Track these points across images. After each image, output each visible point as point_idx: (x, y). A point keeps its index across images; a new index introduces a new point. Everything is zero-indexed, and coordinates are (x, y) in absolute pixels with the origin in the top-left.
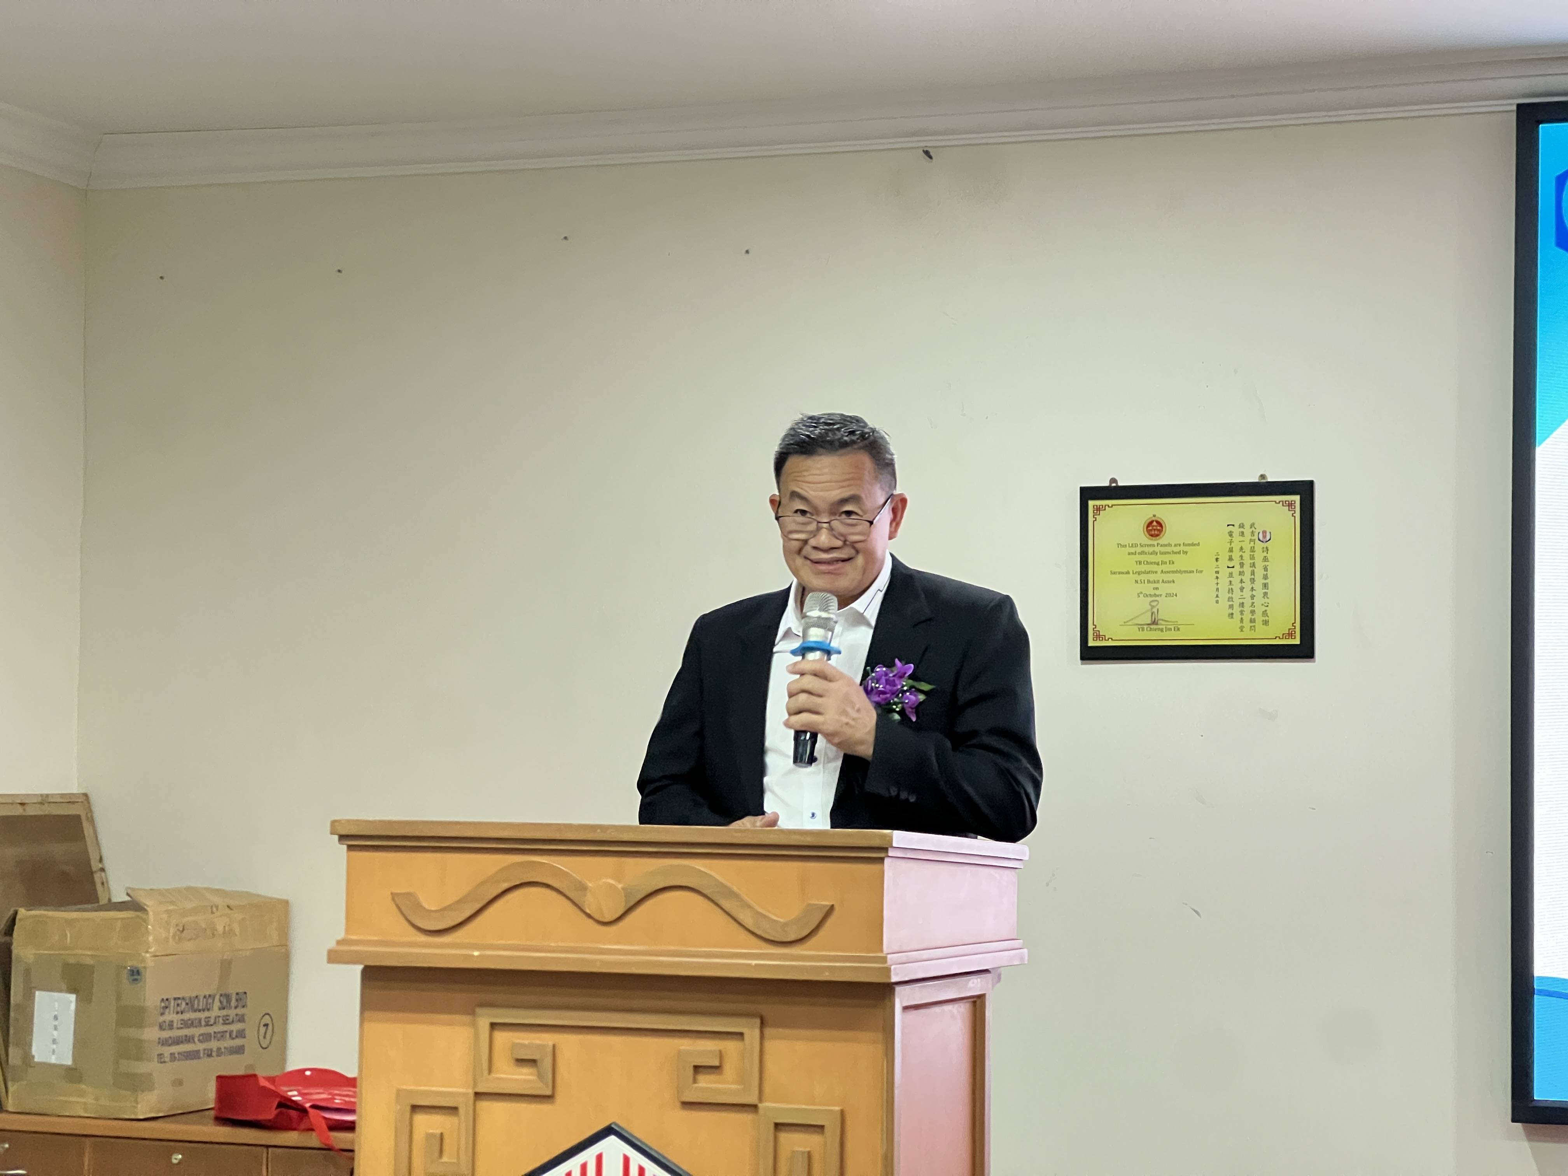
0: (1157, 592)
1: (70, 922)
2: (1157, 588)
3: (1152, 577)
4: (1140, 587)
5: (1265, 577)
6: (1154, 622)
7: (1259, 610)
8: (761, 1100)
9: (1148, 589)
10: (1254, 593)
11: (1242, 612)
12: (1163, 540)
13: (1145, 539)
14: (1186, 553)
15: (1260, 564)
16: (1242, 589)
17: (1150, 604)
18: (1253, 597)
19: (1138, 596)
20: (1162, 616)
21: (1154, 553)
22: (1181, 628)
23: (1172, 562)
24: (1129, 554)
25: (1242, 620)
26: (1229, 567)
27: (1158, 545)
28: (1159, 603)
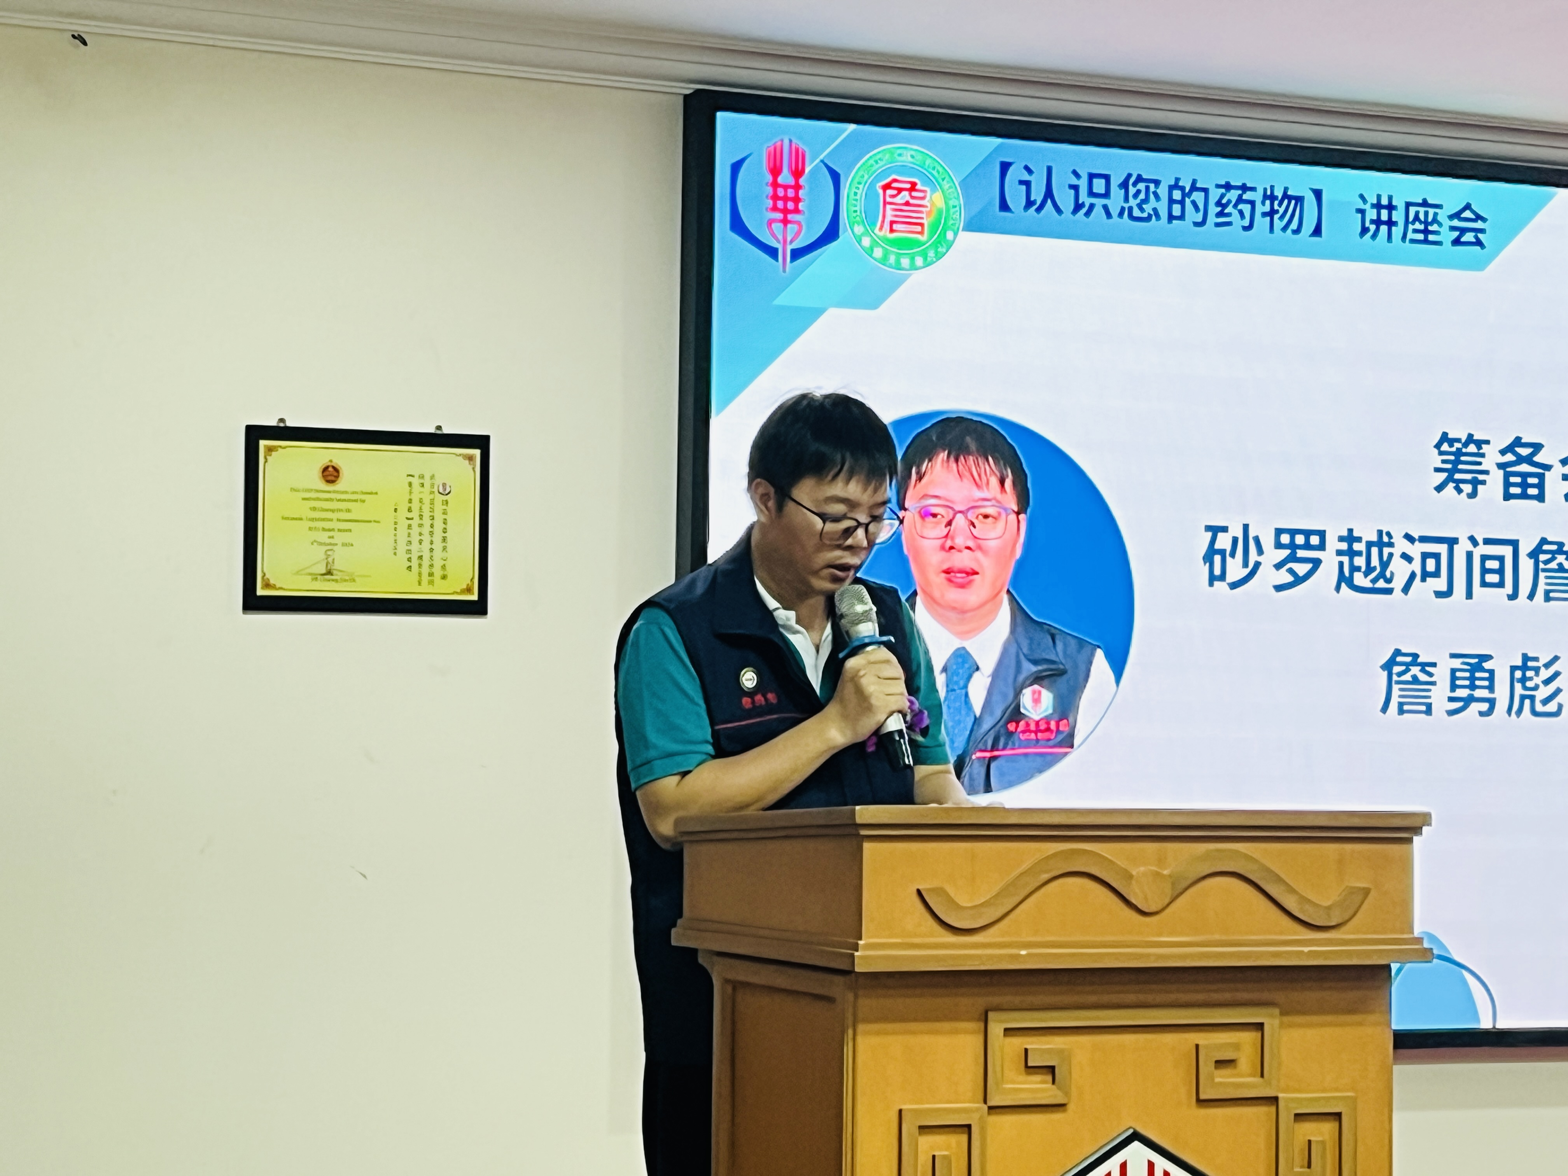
0: (333, 541)
2: (332, 537)
3: (326, 525)
4: (315, 535)
5: (445, 531)
6: (329, 573)
7: (438, 564)
8: (1279, 1091)
9: (323, 537)
10: (433, 546)
11: (420, 565)
12: (339, 486)
13: (323, 486)
15: (439, 518)
16: (421, 542)
17: (325, 554)
18: (432, 550)
19: (312, 544)
20: (337, 566)
21: (331, 500)
22: (357, 579)
23: (348, 511)
24: (304, 499)
25: (420, 574)
26: (408, 519)
27: (334, 492)
28: (334, 552)
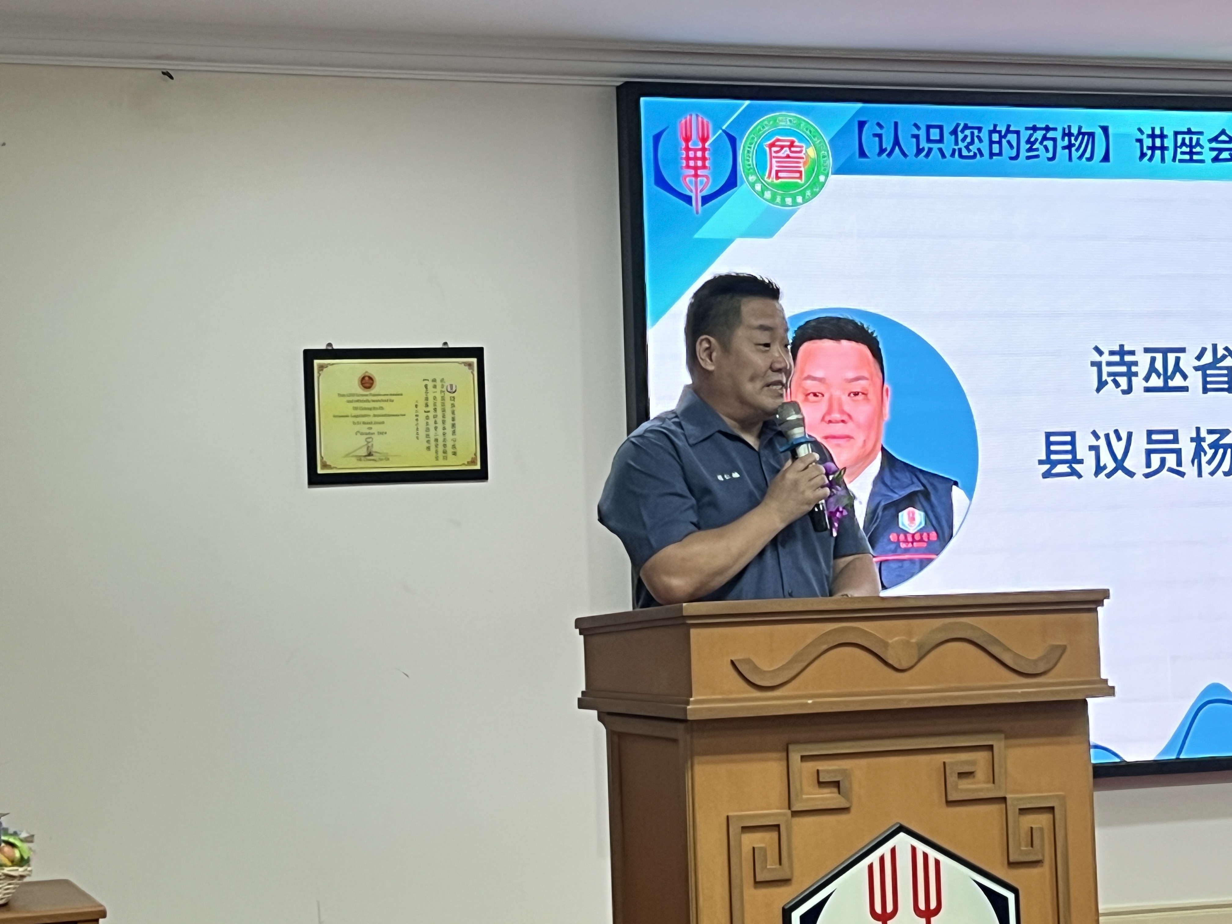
0: (371, 431)
2: (370, 428)
3: (365, 419)
4: (358, 428)
5: (453, 419)
6: (370, 454)
7: (449, 444)
8: (1006, 793)
9: (364, 428)
10: (445, 431)
11: (437, 446)
12: (374, 391)
13: (360, 390)
14: (392, 401)
15: (448, 410)
16: (436, 428)
17: (366, 441)
18: (444, 434)
19: (356, 434)
20: (374, 449)
21: (368, 401)
22: (391, 458)
23: (381, 408)
24: (348, 401)
25: (437, 452)
26: (425, 412)
27: (370, 395)
28: (373, 439)
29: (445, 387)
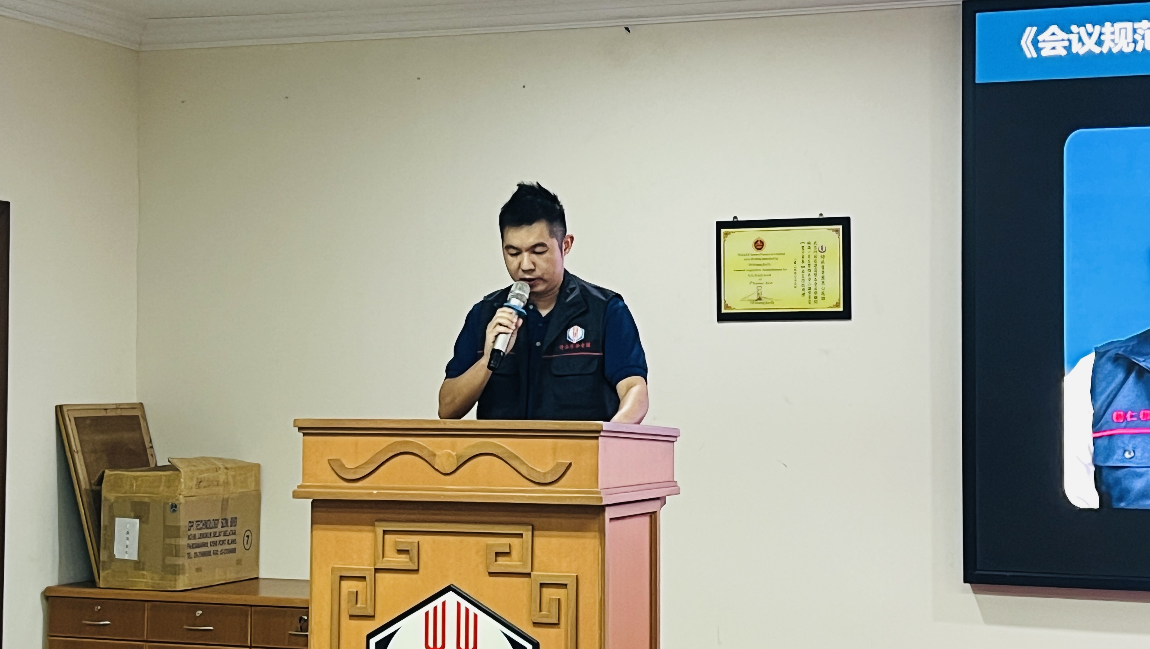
0: (761, 282)
1: (136, 478)
2: (761, 279)
3: (757, 273)
4: (751, 279)
5: (823, 272)
6: (759, 299)
7: (819, 291)
8: (532, 571)
9: (756, 280)
10: (816, 282)
11: (809, 293)
12: (763, 251)
13: (754, 251)
14: (777, 259)
15: (819, 265)
16: (810, 280)
17: (757, 289)
18: (816, 284)
19: (750, 284)
20: (763, 295)
21: (760, 259)
22: (774, 302)
23: (769, 264)
24: (745, 260)
25: (810, 297)
26: (802, 267)
27: (761, 254)
28: (761, 288)
29: (817, 248)
